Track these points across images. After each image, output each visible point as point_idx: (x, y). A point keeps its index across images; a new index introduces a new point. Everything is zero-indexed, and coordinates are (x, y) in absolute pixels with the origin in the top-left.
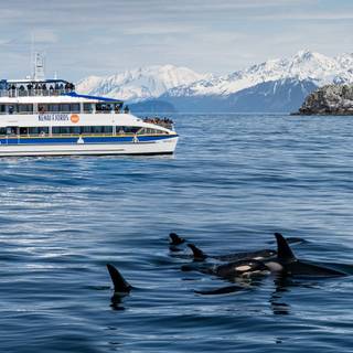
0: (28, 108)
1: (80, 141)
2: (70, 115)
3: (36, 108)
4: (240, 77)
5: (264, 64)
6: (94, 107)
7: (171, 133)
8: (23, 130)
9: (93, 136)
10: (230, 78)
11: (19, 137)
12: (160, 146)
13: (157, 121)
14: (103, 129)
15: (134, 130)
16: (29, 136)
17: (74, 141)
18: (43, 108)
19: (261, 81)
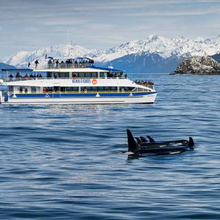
0: (66, 75)
1: (98, 95)
2: (91, 80)
3: (71, 75)
4: (114, 52)
5: (128, 44)
6: (106, 75)
7: (153, 91)
8: (63, 89)
9: (105, 92)
10: (108, 53)
11: (60, 93)
12: (146, 99)
13: (145, 84)
14: (110, 88)
15: (130, 89)
16: (66, 93)
17: (94, 95)
18: (75, 75)
19: (126, 54)
